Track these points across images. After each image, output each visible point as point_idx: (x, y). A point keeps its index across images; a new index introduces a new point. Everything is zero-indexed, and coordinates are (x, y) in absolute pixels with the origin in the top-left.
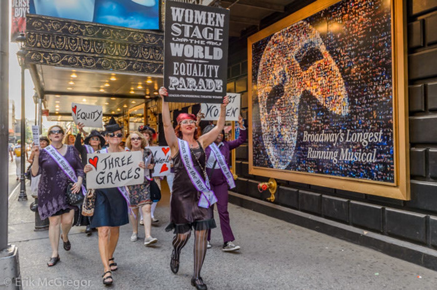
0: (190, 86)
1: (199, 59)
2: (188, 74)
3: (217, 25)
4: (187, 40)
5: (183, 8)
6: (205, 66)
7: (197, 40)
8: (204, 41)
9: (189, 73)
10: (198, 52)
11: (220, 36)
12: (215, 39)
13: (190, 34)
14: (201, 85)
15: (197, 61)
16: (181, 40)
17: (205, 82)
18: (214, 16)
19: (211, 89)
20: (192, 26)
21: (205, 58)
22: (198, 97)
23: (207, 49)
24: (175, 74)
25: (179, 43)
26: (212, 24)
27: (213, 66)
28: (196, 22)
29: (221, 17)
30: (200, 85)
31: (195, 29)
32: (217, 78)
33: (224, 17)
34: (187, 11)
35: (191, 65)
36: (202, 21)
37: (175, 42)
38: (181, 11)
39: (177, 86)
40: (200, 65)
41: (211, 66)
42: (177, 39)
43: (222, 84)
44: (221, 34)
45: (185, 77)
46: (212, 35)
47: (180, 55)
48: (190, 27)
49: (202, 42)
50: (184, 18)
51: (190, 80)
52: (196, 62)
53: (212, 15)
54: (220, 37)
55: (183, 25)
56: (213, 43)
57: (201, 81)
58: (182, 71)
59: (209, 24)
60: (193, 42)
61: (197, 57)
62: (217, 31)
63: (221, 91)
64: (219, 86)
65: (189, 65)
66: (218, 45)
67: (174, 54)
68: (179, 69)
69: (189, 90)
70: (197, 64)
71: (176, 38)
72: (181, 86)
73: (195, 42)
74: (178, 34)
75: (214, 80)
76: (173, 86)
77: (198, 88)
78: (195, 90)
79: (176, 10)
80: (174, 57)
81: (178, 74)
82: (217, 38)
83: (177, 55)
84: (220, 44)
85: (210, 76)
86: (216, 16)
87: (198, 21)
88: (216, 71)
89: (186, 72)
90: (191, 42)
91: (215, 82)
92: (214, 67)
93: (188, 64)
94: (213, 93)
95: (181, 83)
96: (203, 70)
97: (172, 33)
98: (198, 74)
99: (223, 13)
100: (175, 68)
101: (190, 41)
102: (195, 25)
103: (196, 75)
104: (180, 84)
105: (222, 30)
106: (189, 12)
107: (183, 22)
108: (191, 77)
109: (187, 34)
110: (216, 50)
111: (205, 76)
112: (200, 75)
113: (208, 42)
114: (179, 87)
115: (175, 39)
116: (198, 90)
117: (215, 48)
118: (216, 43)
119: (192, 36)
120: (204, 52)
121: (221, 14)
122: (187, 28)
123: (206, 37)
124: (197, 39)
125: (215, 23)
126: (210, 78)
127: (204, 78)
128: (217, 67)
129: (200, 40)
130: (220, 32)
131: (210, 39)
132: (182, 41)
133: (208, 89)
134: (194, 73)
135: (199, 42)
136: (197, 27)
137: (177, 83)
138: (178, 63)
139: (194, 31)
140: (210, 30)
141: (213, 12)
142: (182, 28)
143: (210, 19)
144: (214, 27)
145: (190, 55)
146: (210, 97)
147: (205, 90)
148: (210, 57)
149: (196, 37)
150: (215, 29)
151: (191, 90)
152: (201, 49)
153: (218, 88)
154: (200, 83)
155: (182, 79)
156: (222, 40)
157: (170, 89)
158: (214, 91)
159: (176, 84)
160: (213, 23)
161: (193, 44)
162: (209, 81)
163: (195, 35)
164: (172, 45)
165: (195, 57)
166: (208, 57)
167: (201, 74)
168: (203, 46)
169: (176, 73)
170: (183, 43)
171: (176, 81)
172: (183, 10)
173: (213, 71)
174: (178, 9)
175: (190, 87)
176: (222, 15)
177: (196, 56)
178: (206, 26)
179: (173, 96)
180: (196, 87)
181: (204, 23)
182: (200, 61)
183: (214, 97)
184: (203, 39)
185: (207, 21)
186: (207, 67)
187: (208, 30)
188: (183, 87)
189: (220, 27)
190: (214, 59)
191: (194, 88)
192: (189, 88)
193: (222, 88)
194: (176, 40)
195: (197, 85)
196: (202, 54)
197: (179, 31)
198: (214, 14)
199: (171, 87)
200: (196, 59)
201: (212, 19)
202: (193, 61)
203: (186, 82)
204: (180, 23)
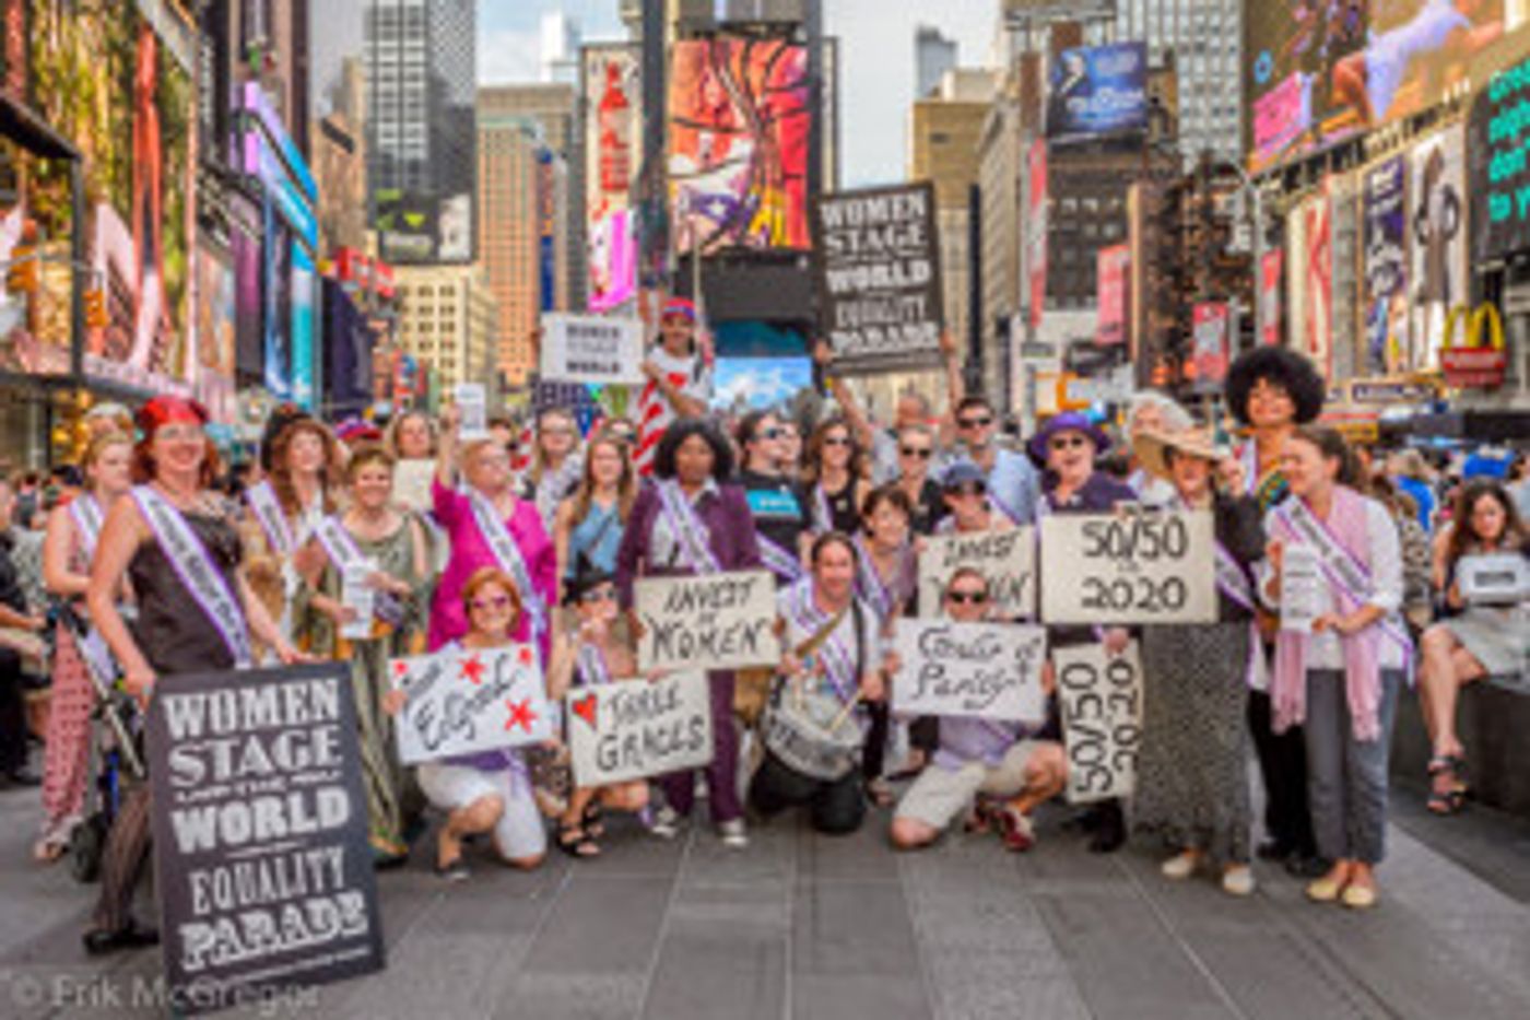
0: (257, 938)
1: (274, 839)
2: (243, 900)
3: (319, 716)
4: (226, 789)
5: (202, 690)
6: (298, 859)
7: (259, 781)
8: (283, 778)
9: (248, 896)
10: (267, 817)
11: (332, 748)
12: (317, 763)
13: (235, 765)
14: (291, 927)
15: (267, 850)
16: (205, 794)
17: (306, 915)
18: (303, 692)
19: (328, 928)
20: (236, 741)
21: (294, 831)
23: (296, 801)
24: (198, 910)
25: (201, 805)
26: (300, 716)
27: (322, 852)
28: (248, 725)
29: (328, 687)
30: (287, 927)
31: (249, 748)
32: (344, 890)
33: (338, 686)
34: (216, 696)
35: (249, 866)
36: (267, 717)
37: (186, 807)
38: (194, 702)
39: (209, 951)
40: (279, 862)
41: (314, 856)
42: (193, 792)
43: (361, 904)
44: (335, 741)
45: (234, 914)
46: (306, 750)
47: (209, 843)
48: (232, 746)
49: (277, 784)
50: (207, 722)
51: (253, 920)
52: (263, 853)
53: (297, 690)
54: (334, 751)
55: (207, 744)
56: (314, 778)
57: (290, 910)
58: (223, 894)
59: (292, 719)
60: (248, 789)
61: (267, 835)
62: (322, 737)
63: (363, 927)
64: (354, 913)
65: (244, 870)
66: (328, 778)
67: (187, 846)
68: (209, 891)
69: (252, 953)
70: (269, 858)
71: (187, 791)
72: (224, 948)
73: (254, 787)
74: (194, 777)
75: (333, 898)
76: (197, 955)
77: (284, 939)
78: (272, 948)
79: (178, 705)
80: (189, 854)
81: (207, 908)
82: (324, 757)
83: (198, 845)
84: (337, 773)
86: (309, 689)
87: (254, 719)
88: (337, 864)
89: (235, 894)
90: (241, 792)
91: (338, 903)
92: (327, 854)
93: (238, 870)
94: (340, 943)
95: (223, 937)
96: (291, 876)
97: (175, 780)
98: (278, 892)
99: (331, 676)
100: (198, 892)
101: (236, 790)
102: (243, 735)
103: (273, 897)
104: (220, 941)
105: (335, 728)
106: (223, 698)
107: (208, 733)
108: (254, 907)
109: (224, 768)
110: (325, 797)
111: (303, 889)
112: (283, 894)
113: (295, 779)
114: (217, 954)
115: (187, 795)
116: (285, 947)
117: (321, 793)
118: (323, 776)
119: (240, 773)
120: (286, 814)
121: (324, 678)
122: (223, 750)
123: (285, 761)
124: (259, 778)
125: (312, 713)
126: (320, 894)
127: (298, 901)
128: (336, 851)
129: (268, 777)
130: (331, 736)
131: (300, 764)
132: (209, 796)
133: (316, 932)
135: (264, 785)
136: (253, 739)
137: (210, 942)
138: (205, 874)
139: (247, 754)
140: (299, 738)
141: (300, 680)
142: (208, 758)
143: (293, 704)
144: (309, 727)
145: (242, 836)
146: (328, 959)
147: (309, 940)
148: (311, 826)
149: (253, 771)
150: (314, 730)
151: (258, 951)
152: (275, 805)
153: (352, 922)
154: (286, 921)
155: (223, 922)
156: (340, 759)
157: (188, 967)
158: (338, 934)
159: (206, 946)
160: (305, 712)
161: (248, 799)
162: (317, 906)
163: (250, 767)
164: (178, 817)
165: (258, 836)
166: (302, 825)
167: (288, 889)
168: (282, 795)
169: (203, 905)
170: (212, 801)
171: (206, 935)
172: (202, 697)
173: (327, 869)
174: (187, 699)
175: (256, 942)
176: (329, 681)
177: (262, 833)
178: (284, 728)
180: (277, 938)
181: (275, 721)
182: (280, 847)
183: (342, 956)
184: (279, 771)
185: (283, 713)
186: (304, 859)
187: (292, 738)
188: (232, 950)
189: (327, 721)
190: (325, 825)
191: (267, 941)
192: (251, 946)
193: (363, 918)
194: (190, 799)
195: (277, 928)
196: (283, 819)
197: (197, 767)
198: (302, 685)
199: (191, 958)
200: (263, 844)
201: (300, 702)
202: (255, 851)
203: (240, 928)
204: (199, 740)
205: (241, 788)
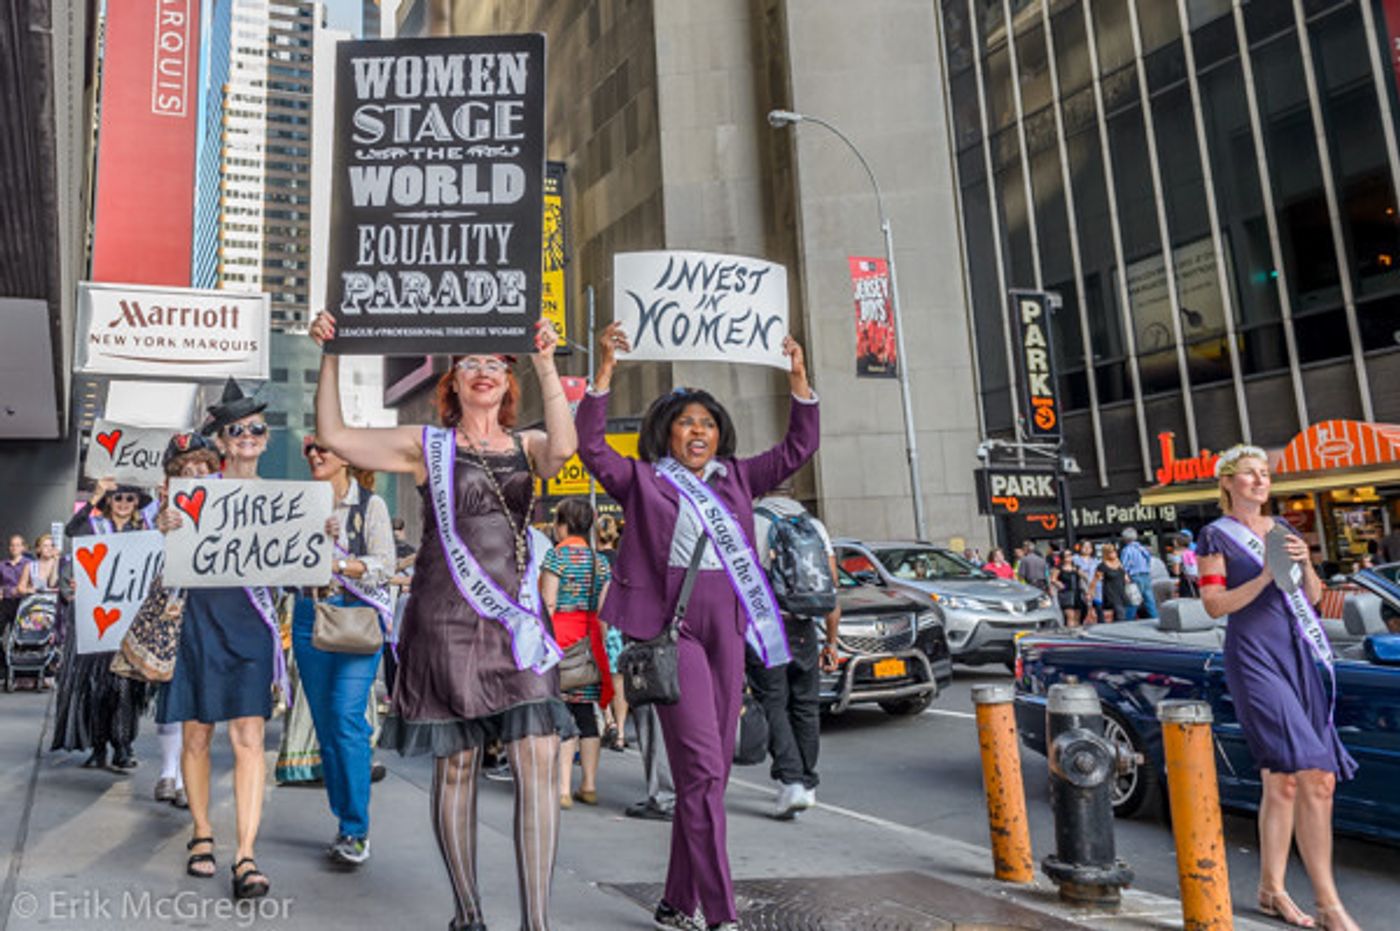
0: (412, 298)
1: (442, 207)
2: (404, 259)
3: (504, 90)
4: (402, 152)
5: (389, 55)
6: (465, 227)
7: (436, 149)
8: (460, 149)
9: (409, 257)
10: (439, 185)
11: (513, 124)
12: (497, 137)
13: (414, 131)
14: (448, 294)
15: (435, 215)
16: (384, 154)
17: (463, 283)
18: (490, 63)
19: (485, 302)
20: (418, 107)
21: (464, 202)
22: (439, 332)
23: (470, 172)
24: (362, 262)
25: (378, 163)
26: (484, 88)
27: (490, 226)
28: (431, 93)
29: (517, 62)
30: (444, 293)
31: (430, 114)
32: (504, 267)
33: (528, 62)
34: (402, 62)
35: (415, 228)
36: (451, 87)
37: (365, 164)
38: (382, 66)
39: (366, 301)
40: (446, 228)
41: (482, 228)
42: (372, 151)
43: (522, 286)
44: (519, 118)
45: (394, 271)
46: (486, 124)
47: (380, 201)
48: (413, 112)
49: (453, 153)
50: (392, 84)
51: (411, 279)
52: (431, 217)
53: (484, 61)
54: (515, 127)
55: (389, 107)
56: (490, 151)
57: (449, 276)
58: (387, 252)
59: (476, 90)
60: (423, 155)
61: (436, 202)
62: (504, 109)
63: (521, 309)
64: (514, 293)
65: (410, 232)
66: (506, 154)
67: (360, 201)
68: (375, 245)
69: (405, 311)
70: (437, 223)
71: (366, 149)
72: (380, 300)
73: (430, 154)
74: (373, 136)
75: (494, 273)
76: (355, 302)
77: (439, 304)
78: (426, 310)
79: (366, 67)
80: (361, 208)
81: (371, 262)
82: (504, 132)
83: (370, 201)
84: (516, 150)
85: (482, 260)
86: (497, 62)
87: (437, 88)
88: (503, 240)
89: (398, 253)
90: (417, 157)
91: (498, 281)
92: (495, 232)
93: (405, 228)
94: (494, 318)
95: (381, 290)
96: (455, 244)
97: (356, 138)
98: (439, 257)
99: (523, 50)
100: (364, 245)
101: (412, 154)
102: (425, 102)
103: (433, 261)
104: (377, 294)
105: (520, 104)
106: (409, 63)
107: (391, 96)
108: (415, 267)
109: (403, 133)
110: (499, 171)
111: (464, 260)
112: (444, 260)
113: (472, 151)
114: (374, 304)
115: (366, 153)
116: (439, 311)
117: (496, 168)
118: (497, 151)
119: (418, 139)
120: (458, 183)
121: (513, 52)
122: (404, 113)
123: (464, 133)
124: (436, 146)
125: (497, 86)
126: (481, 268)
127: (458, 270)
128: (504, 229)
129: (446, 145)
130: (514, 111)
131: (479, 137)
132: (386, 157)
133: (472, 303)
134: (424, 253)
135: (441, 153)
136: (434, 106)
137: (369, 293)
138: (372, 229)
139: (427, 120)
140: (481, 109)
141: (488, 52)
142: (388, 119)
143: (477, 75)
144: (490, 100)
145: (413, 199)
146: (480, 332)
147: (463, 309)
148: (483, 198)
149: (432, 138)
150: (498, 104)
151: (413, 310)
152: (450, 173)
153: (511, 300)
154: (444, 286)
155: (383, 277)
156: (521, 136)
157: (346, 311)
158: (494, 310)
159: (363, 296)
160: (490, 85)
161: (422, 163)
162: (476, 278)
163: (428, 133)
164: (355, 172)
165: (428, 202)
166: (472, 196)
167: (449, 257)
168: (457, 165)
169: (367, 258)
170: (389, 162)
171: (366, 286)
172: (388, 61)
173: (492, 244)
174: (374, 62)
175: (411, 301)
176: (519, 55)
177: (432, 199)
178: (467, 99)
179: (354, 333)
180: (433, 301)
181: (458, 91)
182: (446, 214)
183: (493, 331)
184: (457, 142)
185: (467, 83)
186: (470, 230)
187: (472, 109)
188: (388, 304)
189: (513, 96)
190: (496, 200)
191: (424, 304)
192: (406, 304)
193: (522, 300)
194: (368, 157)
195: (433, 293)
196: (454, 189)
197: (377, 127)
198: (490, 58)
199: (350, 305)
200: (431, 208)
201: (486, 75)
202: (424, 215)
203: (398, 285)
204: (381, 102)
205: (417, 153)
